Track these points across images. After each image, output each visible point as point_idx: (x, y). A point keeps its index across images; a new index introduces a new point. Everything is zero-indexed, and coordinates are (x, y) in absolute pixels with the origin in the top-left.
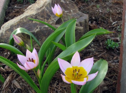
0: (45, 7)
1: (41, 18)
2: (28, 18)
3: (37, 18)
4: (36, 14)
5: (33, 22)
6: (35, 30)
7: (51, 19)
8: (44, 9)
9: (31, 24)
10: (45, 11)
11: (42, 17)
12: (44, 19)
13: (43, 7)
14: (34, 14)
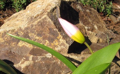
0: (48, 15)
1: (37, 38)
2: (10, 34)
3: (29, 37)
4: (27, 28)
5: (20, 43)
6: (23, 63)
7: (58, 40)
8: (45, 18)
9: (13, 47)
10: (46, 22)
11: (39, 35)
12: (44, 39)
13: (42, 14)
14: (23, 28)
